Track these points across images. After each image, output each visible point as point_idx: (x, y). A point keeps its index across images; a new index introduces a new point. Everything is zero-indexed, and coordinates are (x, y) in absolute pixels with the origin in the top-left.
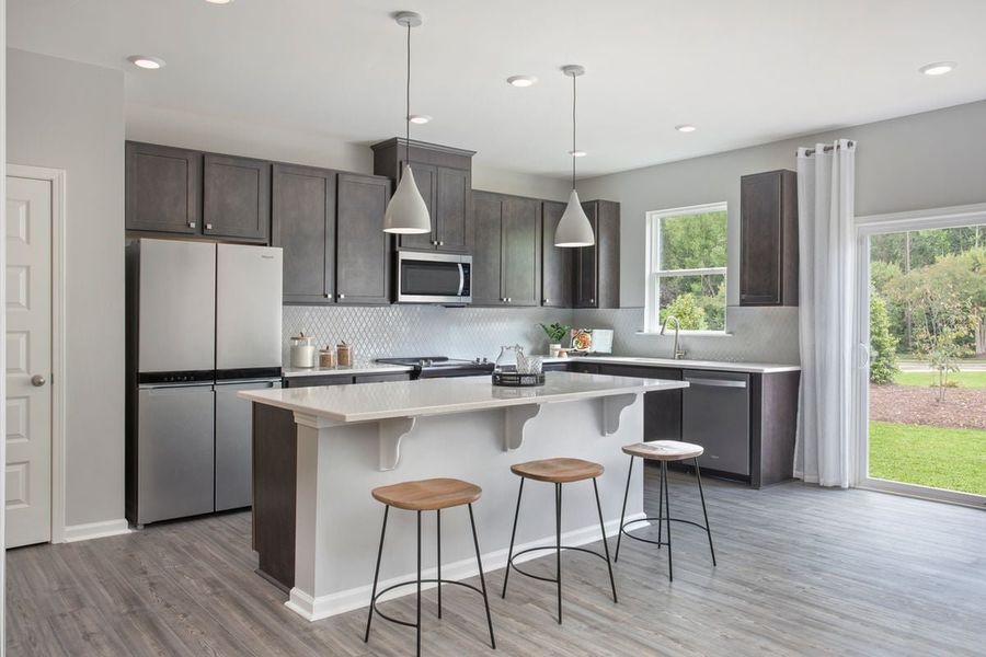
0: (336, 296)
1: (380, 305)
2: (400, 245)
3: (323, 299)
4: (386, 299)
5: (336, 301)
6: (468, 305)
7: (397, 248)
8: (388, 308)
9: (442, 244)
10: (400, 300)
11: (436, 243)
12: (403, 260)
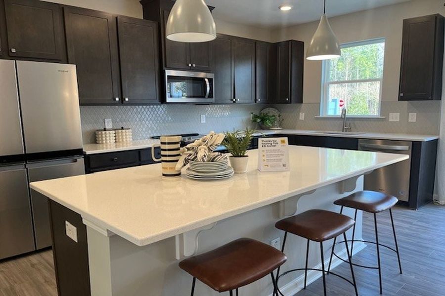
0: (122, 100)
1: (153, 104)
2: (166, 66)
3: (113, 102)
4: (157, 101)
5: (122, 103)
6: (212, 104)
7: (164, 68)
8: (159, 106)
9: (194, 66)
10: (168, 101)
11: (190, 65)
12: (168, 76)
